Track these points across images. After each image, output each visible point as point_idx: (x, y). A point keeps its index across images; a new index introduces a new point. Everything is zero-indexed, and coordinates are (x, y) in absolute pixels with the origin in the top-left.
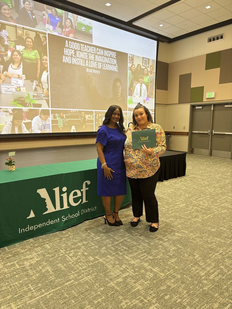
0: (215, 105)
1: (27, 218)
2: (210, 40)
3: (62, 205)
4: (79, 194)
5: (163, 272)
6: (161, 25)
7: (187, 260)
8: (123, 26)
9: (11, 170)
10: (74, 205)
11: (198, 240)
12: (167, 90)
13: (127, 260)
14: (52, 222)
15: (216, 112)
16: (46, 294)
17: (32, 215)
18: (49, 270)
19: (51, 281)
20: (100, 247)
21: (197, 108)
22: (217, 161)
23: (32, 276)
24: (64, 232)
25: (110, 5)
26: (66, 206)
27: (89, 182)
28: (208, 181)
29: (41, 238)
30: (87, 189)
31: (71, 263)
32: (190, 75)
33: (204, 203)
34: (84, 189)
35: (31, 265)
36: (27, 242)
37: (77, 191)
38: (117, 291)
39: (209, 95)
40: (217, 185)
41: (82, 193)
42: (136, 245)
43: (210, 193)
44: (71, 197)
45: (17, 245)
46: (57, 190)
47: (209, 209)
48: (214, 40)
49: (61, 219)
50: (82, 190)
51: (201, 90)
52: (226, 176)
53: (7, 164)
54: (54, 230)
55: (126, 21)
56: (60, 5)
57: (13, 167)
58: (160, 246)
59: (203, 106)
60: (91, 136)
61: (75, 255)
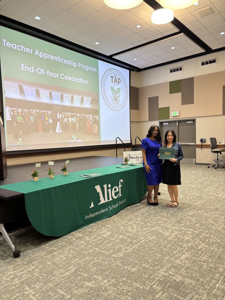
0: (179, 122)
1: (90, 208)
2: (171, 71)
3: (108, 199)
4: (117, 190)
5: (196, 230)
6: (135, 59)
7: (206, 224)
8: (104, 58)
9: (65, 175)
10: (115, 197)
11: (206, 214)
12: (138, 110)
13: (169, 227)
14: (103, 211)
15: (181, 127)
16: (134, 247)
17: (92, 206)
18: (124, 237)
19: (131, 242)
20: (146, 223)
21: (164, 124)
22: (186, 166)
23: (115, 241)
24: (112, 218)
25: (99, 43)
26: (111, 199)
27: (122, 181)
28: (189, 181)
29: (99, 222)
30: (121, 186)
31: (134, 233)
32: (157, 98)
33: (195, 194)
34: (120, 186)
35: (108, 236)
37: (116, 187)
38: (176, 241)
39: (174, 114)
40: (197, 182)
41: (119, 188)
42: (169, 220)
43: (196, 188)
44: (113, 192)
45: (85, 227)
46: (105, 186)
47: (201, 197)
48: (175, 71)
49: (109, 209)
50: (119, 187)
51: (166, 110)
52: (199, 176)
53: (62, 170)
54: (105, 217)
55: (108, 55)
56: (57, 41)
57: (67, 172)
58: (184, 219)
59: (169, 122)
60: (82, 150)
61: (132, 228)
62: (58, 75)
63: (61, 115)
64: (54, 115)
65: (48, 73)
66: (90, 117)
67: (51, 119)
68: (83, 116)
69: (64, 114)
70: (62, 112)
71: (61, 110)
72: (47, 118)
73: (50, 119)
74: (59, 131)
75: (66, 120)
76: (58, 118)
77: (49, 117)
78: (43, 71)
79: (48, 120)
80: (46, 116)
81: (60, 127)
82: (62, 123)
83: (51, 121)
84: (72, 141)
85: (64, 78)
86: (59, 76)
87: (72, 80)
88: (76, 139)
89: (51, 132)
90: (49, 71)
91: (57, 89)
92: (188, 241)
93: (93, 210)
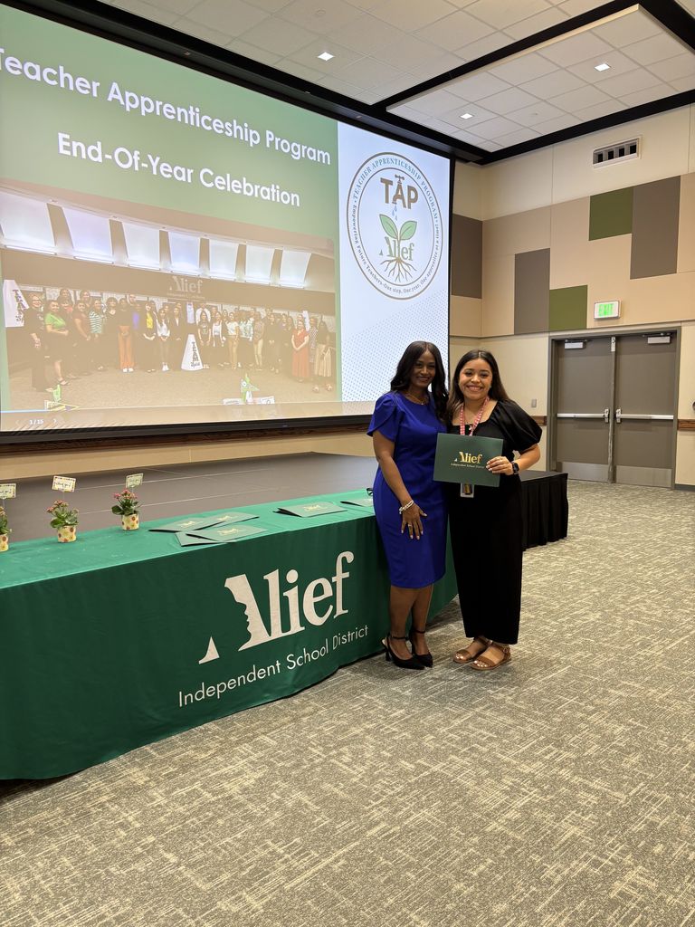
0: (619, 338)
1: (201, 662)
2: (599, 158)
3: (286, 626)
4: (328, 592)
5: (619, 789)
6: (466, 116)
7: (670, 756)
8: (359, 116)
9: (128, 528)
10: (317, 621)
11: (677, 704)
12: (480, 297)
13: (508, 764)
14: (260, 674)
15: (624, 358)
16: (326, 862)
17: (212, 654)
18: (305, 799)
19: (324, 830)
20: (419, 735)
21: (567, 346)
22: (637, 496)
23: (262, 819)
24: (296, 701)
25: (331, 56)
26: (296, 627)
27: (350, 557)
28: (636, 551)
29: (239, 720)
30: (347, 575)
31: (355, 780)
32: (548, 251)
33: (649, 608)
34: (340, 576)
35: (245, 790)
36: (201, 731)
37: (323, 581)
38: (520, 844)
39: (602, 311)
40: (664, 560)
41: (334, 585)
42: (515, 726)
43: (656, 583)
44: (310, 600)
46: (273, 578)
47: (672, 624)
48: (611, 156)
49: (285, 664)
50: (334, 579)
51: (577, 298)
52: (680, 534)
53: (116, 509)
54: (267, 695)
55: (370, 100)
57: (134, 519)
58: (583, 726)
59: (586, 340)
60: (276, 433)
61: (358, 758)
62: (190, 171)
63: (199, 311)
64: (176, 311)
65: (154, 165)
66: (303, 320)
67: (165, 326)
68: (279, 316)
69: (210, 308)
70: (203, 301)
71: (199, 295)
72: (150, 320)
73: (162, 325)
74: (193, 365)
75: (217, 328)
76: (190, 320)
77: (157, 317)
78: (137, 158)
79: (155, 329)
80: (148, 315)
81: (195, 354)
82: (205, 338)
83: (164, 331)
84: (240, 401)
85: (211, 185)
86: (195, 176)
87: (242, 190)
88: (254, 395)
89: (165, 368)
90: (158, 159)
91: (189, 222)
92: (572, 848)
93: (215, 673)
